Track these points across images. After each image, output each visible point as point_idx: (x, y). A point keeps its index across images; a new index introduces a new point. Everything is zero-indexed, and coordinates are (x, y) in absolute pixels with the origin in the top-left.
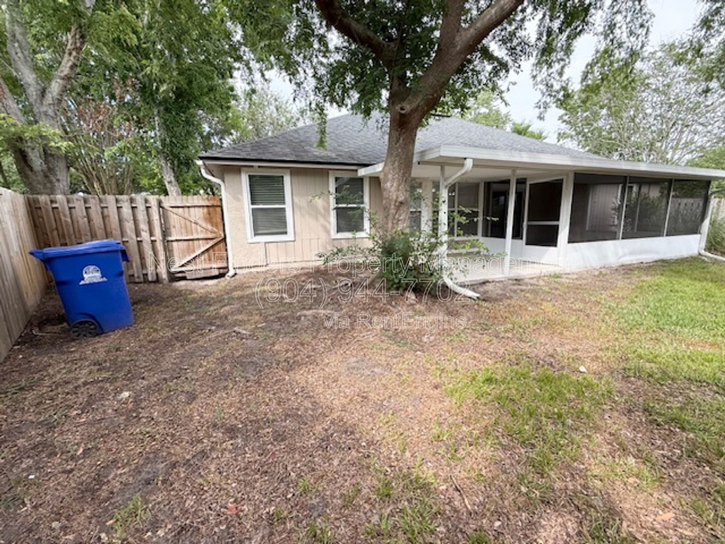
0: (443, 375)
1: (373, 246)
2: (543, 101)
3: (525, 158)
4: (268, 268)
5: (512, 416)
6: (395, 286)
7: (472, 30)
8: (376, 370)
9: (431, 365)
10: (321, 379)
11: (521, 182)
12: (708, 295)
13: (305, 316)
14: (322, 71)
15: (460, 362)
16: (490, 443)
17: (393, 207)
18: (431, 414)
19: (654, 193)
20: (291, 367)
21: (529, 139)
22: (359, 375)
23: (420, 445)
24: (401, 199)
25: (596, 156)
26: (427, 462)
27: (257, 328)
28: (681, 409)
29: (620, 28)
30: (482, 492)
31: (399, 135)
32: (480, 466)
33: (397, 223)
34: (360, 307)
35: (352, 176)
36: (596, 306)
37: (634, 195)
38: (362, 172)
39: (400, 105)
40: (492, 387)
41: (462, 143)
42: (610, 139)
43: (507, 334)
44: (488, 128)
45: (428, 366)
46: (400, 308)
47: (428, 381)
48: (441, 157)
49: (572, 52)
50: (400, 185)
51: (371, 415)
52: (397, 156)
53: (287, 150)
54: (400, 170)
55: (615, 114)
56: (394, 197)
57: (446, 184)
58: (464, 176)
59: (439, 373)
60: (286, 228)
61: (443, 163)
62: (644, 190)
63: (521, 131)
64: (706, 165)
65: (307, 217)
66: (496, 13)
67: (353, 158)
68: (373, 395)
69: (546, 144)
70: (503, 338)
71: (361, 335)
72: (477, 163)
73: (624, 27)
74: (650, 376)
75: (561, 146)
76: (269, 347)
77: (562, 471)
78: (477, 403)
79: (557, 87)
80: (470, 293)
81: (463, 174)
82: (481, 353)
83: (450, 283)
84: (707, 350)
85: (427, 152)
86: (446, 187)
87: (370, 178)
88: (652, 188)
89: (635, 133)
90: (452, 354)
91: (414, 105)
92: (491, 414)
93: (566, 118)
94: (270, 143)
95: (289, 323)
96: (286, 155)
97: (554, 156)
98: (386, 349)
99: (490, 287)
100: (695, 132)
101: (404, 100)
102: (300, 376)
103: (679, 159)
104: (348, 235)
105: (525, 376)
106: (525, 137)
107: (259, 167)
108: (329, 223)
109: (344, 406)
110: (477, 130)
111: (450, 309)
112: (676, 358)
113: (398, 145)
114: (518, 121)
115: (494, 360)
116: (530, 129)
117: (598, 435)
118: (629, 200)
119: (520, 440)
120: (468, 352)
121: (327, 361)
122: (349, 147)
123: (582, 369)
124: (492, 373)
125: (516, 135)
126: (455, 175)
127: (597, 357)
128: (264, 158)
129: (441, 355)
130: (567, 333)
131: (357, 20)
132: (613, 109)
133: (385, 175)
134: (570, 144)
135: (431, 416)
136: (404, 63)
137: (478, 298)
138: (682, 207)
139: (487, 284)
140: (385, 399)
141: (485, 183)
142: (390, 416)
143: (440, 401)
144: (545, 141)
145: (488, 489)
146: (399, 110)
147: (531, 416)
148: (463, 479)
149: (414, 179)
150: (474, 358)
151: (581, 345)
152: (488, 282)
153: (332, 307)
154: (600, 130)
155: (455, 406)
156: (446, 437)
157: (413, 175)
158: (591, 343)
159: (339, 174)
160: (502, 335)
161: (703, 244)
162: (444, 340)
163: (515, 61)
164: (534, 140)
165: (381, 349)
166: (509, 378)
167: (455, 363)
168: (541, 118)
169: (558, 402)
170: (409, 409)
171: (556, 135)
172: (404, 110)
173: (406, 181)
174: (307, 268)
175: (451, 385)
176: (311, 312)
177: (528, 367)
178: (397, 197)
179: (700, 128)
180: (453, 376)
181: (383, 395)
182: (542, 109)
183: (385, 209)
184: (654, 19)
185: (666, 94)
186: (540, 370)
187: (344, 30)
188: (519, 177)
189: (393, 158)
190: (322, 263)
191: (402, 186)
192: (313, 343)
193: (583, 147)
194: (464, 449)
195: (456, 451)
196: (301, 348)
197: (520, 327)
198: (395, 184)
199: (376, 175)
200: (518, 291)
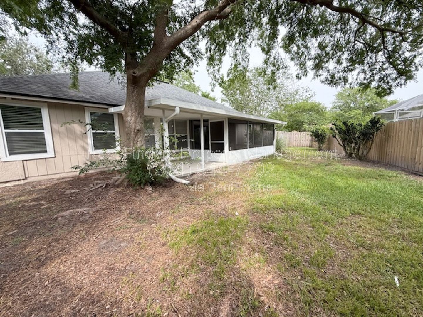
0: (168, 236)
1: (120, 158)
2: (213, 82)
3: (205, 109)
4: (26, 181)
5: (206, 250)
6: (138, 183)
7: (172, 38)
8: (122, 244)
9: (161, 231)
10: (73, 265)
11: (206, 121)
12: (277, 171)
13: (62, 217)
14: (72, 37)
15: (179, 224)
16: (194, 271)
17: (133, 133)
18: (160, 264)
19: (258, 128)
20: (42, 263)
21: (209, 100)
22: (108, 252)
23: (151, 290)
24: (138, 128)
25: (237, 111)
26: (155, 300)
27: (6, 236)
28: (272, 223)
29: (239, 56)
30: (190, 306)
31: (134, 88)
32: (189, 288)
33: (137, 143)
34: (111, 201)
35: (104, 112)
36: (241, 180)
37: (252, 129)
38: (112, 110)
39: (132, 71)
40: (195, 235)
41: (176, 98)
42: (241, 103)
43: (203, 202)
44: (189, 92)
45: (159, 231)
46: (142, 198)
47: (159, 242)
48: (161, 104)
49: (222, 62)
50: (137, 119)
51: (115, 281)
52: (133, 101)
53: (44, 89)
54: (136, 110)
55: (242, 93)
56: (133, 127)
57: (166, 120)
58: (176, 117)
59: (165, 234)
60: (46, 147)
61: (164, 108)
62: (255, 127)
63: (206, 96)
64: (272, 118)
65: (66, 140)
66: (183, 33)
67: (104, 100)
68: (118, 265)
69: (217, 103)
70: (201, 204)
71: (112, 221)
72: (182, 110)
73: (240, 56)
74: (261, 210)
75: (223, 105)
76: (19, 251)
77: (229, 273)
78: (187, 248)
79: (218, 77)
80: (184, 181)
81: (175, 115)
82: (190, 216)
83: (173, 177)
84: (278, 194)
85: (153, 101)
86: (166, 122)
87: (118, 114)
88: (257, 126)
89: (250, 102)
90: (173, 221)
91: (142, 72)
92: (195, 252)
93: (224, 92)
94: (25, 81)
95: (45, 224)
96: (42, 92)
97: (220, 110)
98: (131, 228)
99: (195, 177)
100: (268, 105)
101: (135, 68)
102: (51, 269)
103: (265, 115)
104: (101, 151)
105: (211, 224)
106: (207, 99)
107: (12, 99)
108: (87, 144)
109: (93, 281)
110: (185, 93)
111: (174, 193)
112: (269, 200)
113: (133, 95)
114: (204, 91)
115: (197, 219)
116: (210, 96)
117: (244, 246)
118: (250, 131)
119: (210, 263)
120: (183, 217)
121: (80, 249)
122: (101, 93)
123: (237, 213)
124: (195, 227)
125: (203, 97)
126: (171, 116)
127: (242, 206)
128: (17, 92)
129: (167, 223)
130: (230, 196)
131: (97, 10)
132: (241, 91)
133: (126, 113)
134: (227, 105)
135: (159, 266)
136: (134, 46)
137: (189, 184)
138: (267, 134)
139: (194, 175)
140: (127, 265)
141: (189, 120)
142: (130, 276)
143: (165, 253)
144: (216, 102)
145: (193, 302)
146: (132, 74)
147: (215, 246)
148: (178, 302)
149: (146, 116)
150: (186, 221)
151: (236, 201)
152: (194, 174)
153: (88, 205)
154: (237, 99)
155: (175, 254)
156: (168, 277)
157: (145, 114)
158: (240, 199)
159: (93, 110)
160: (201, 203)
161: (275, 149)
162: (169, 213)
163: (196, 60)
164: (211, 101)
165: (128, 228)
166: (204, 227)
167: (176, 226)
168: (213, 91)
169: (227, 234)
170: (145, 267)
171: (221, 100)
172: (135, 74)
173: (140, 117)
174: (68, 178)
175: (173, 241)
176: (68, 212)
177: (213, 218)
178: (135, 127)
179: (269, 103)
180: (174, 234)
181: (127, 262)
182: (213, 87)
183: (127, 134)
184: (250, 56)
185: (257, 88)
186: (219, 219)
187: (89, 15)
188: (205, 119)
189: (130, 103)
190: (78, 173)
191: (138, 120)
192: (68, 236)
193: (232, 107)
194: (179, 282)
195: (174, 284)
196: (56, 244)
197: (210, 197)
198: (133, 119)
199: (121, 113)
200: (209, 177)
